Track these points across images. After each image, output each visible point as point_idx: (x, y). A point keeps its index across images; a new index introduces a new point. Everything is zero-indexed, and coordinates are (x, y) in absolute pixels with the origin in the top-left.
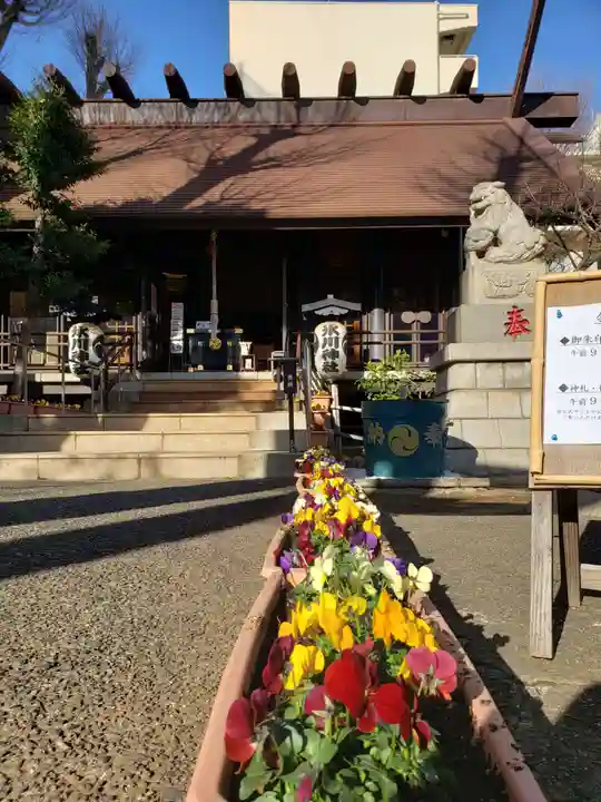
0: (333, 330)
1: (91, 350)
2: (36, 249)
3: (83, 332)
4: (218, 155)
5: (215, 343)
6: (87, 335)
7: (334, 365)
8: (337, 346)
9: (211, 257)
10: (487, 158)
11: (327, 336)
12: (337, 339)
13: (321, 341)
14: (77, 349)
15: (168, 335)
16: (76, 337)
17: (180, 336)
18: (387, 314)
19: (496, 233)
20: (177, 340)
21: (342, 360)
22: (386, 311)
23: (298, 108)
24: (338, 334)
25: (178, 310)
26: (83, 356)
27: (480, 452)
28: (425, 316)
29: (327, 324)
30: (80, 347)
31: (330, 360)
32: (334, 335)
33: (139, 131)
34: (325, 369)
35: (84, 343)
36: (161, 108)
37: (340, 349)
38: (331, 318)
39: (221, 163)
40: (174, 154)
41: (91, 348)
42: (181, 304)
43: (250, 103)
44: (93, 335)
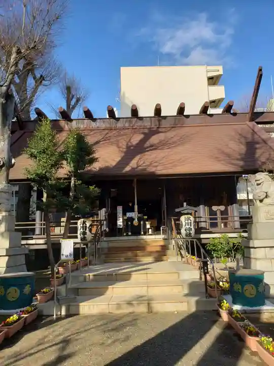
0: (189, 219)
1: (87, 231)
2: (71, 194)
3: (84, 222)
4: (130, 144)
5: (136, 222)
6: (86, 224)
7: (190, 234)
8: (191, 226)
9: (134, 188)
10: (241, 143)
11: (187, 222)
12: (191, 223)
13: (184, 224)
14: (82, 230)
15: (116, 220)
16: (82, 225)
17: (121, 220)
18: (206, 207)
19: (267, 193)
20: (120, 222)
21: (193, 232)
22: (205, 206)
23: (159, 121)
24: (191, 220)
25: (120, 209)
26: (84, 233)
27: (271, 287)
28: (222, 208)
29: (186, 216)
30: (83, 229)
31: (188, 232)
32: (189, 221)
33: (95, 131)
34: (186, 235)
35: (84, 228)
36: (104, 122)
37: (192, 227)
38: (187, 214)
39: (132, 148)
40: (112, 144)
41: (87, 229)
42: (121, 207)
43: (141, 118)
44: (88, 224)
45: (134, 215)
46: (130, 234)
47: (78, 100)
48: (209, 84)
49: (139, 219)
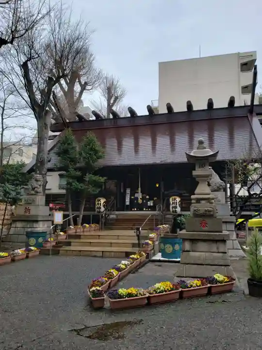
0: (175, 199)
5: (140, 201)
11: (173, 201)
13: (171, 203)
21: (178, 209)
31: (174, 209)
37: (178, 206)
38: (174, 195)
42: (130, 189)
45: (139, 195)
46: (135, 209)
47: (116, 98)
48: (242, 70)
49: (143, 199)
